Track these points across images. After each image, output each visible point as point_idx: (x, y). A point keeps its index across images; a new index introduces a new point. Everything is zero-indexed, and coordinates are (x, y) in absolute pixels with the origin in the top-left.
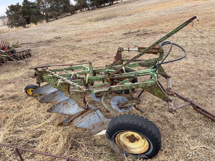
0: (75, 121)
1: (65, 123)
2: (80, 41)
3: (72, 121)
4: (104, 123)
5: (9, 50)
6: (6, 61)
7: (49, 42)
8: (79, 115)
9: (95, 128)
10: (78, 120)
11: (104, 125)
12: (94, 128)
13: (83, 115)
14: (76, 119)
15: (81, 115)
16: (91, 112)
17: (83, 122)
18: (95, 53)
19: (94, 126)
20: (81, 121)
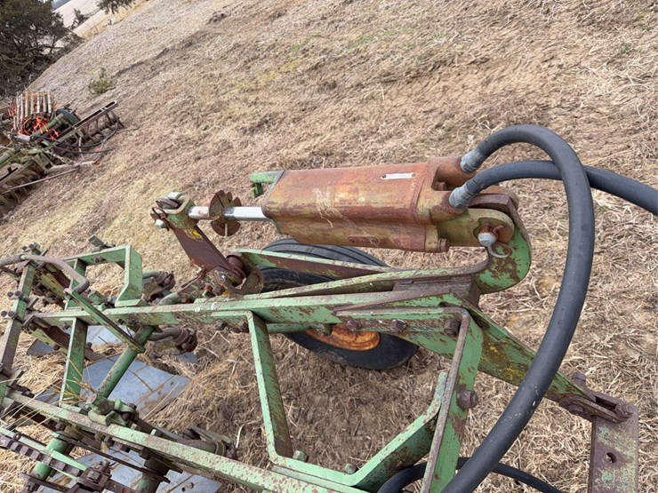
2: (279, 16)
5: (50, 124)
6: (48, 166)
7: (190, 44)
18: (315, 68)
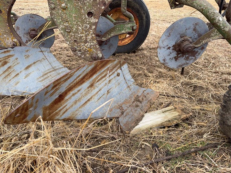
0: (70, 98)
1: (35, 108)
3: (61, 97)
4: (140, 99)
8: (84, 77)
9: (125, 114)
10: (78, 95)
11: (141, 102)
12: (122, 113)
13: (94, 76)
14: (76, 90)
15: (91, 76)
16: (112, 70)
17: (92, 100)
19: (120, 107)
20: (89, 97)
